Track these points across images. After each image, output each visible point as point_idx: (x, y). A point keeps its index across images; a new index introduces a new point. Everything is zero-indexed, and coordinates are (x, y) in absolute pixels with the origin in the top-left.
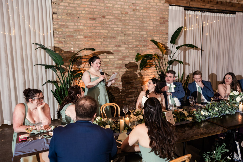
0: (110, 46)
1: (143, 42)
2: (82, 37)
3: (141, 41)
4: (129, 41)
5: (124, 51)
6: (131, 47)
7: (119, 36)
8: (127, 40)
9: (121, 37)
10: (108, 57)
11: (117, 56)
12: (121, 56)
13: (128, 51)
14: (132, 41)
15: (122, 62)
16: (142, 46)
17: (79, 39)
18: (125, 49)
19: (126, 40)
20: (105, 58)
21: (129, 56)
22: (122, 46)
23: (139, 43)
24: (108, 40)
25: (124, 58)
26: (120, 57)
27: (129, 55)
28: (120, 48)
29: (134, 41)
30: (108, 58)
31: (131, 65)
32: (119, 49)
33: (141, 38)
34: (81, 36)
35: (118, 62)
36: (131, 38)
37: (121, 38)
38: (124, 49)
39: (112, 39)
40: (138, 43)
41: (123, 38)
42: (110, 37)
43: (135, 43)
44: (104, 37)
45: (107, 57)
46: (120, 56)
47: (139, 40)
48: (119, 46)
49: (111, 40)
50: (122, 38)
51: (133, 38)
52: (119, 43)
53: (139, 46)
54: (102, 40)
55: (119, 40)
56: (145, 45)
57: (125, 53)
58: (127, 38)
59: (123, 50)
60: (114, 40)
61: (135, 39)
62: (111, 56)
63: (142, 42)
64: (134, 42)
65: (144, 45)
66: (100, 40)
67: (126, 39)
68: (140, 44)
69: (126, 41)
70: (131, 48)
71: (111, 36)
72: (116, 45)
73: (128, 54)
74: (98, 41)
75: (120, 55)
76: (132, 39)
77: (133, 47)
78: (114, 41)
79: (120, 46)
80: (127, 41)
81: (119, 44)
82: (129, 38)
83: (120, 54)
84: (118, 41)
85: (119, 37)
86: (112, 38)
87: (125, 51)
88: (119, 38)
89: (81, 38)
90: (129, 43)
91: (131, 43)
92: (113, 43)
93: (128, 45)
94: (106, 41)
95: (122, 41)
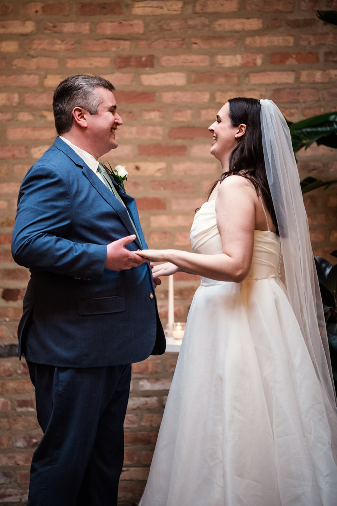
0: (84, 63)
1: (327, 34)
3: (308, 23)
4: (218, 29)
5: (178, 93)
6: (233, 69)
8: (197, 21)
9: (155, 3)
11: (132, 126)
12: (160, 130)
13: (205, 97)
14: (237, 24)
15: (162, 165)
16: (318, 60)
18: (189, 81)
19: (191, 23)
22: (165, 60)
23: (291, 40)
24: (69, 27)
25: (179, 142)
26: (148, 136)
28: (151, 80)
29: (254, 24)
32: (140, 83)
33: (305, 5)
35: (137, 168)
36: (231, 5)
37: (159, 12)
38: (179, 79)
39: (95, 18)
40: (281, 39)
41: (175, 7)
42: (83, 6)
43: (265, 41)
44: (39, 6)
46: (150, 128)
47: (291, 17)
48: (144, 65)
49: (86, 28)
50: (165, 11)
51: (242, 5)
52: (142, 44)
53: (291, 62)
54: (29, 27)
55: (146, 25)
57: (187, 106)
58: (198, 8)
59: (173, 88)
60: (108, 27)
61: (259, 14)
63: (315, 34)
64: (252, 33)
65: (328, 54)
66: (16, 27)
67: (196, 13)
68: (296, 43)
69: (194, 27)
72: (126, 54)
73: (212, 114)
74: (1, 30)
75: (152, 123)
76: (241, 13)
77: (243, 66)
78: (108, 32)
79: (150, 63)
80: (204, 25)
81: (142, 50)
82: (212, 6)
83: (154, 115)
84: (138, 27)
85: (141, 4)
86: (93, 13)
87: (185, 97)
88: (139, 8)
90: (215, 44)
91: (229, 43)
92: (101, 41)
93: (212, 55)
94: (56, 32)
95: (165, 27)
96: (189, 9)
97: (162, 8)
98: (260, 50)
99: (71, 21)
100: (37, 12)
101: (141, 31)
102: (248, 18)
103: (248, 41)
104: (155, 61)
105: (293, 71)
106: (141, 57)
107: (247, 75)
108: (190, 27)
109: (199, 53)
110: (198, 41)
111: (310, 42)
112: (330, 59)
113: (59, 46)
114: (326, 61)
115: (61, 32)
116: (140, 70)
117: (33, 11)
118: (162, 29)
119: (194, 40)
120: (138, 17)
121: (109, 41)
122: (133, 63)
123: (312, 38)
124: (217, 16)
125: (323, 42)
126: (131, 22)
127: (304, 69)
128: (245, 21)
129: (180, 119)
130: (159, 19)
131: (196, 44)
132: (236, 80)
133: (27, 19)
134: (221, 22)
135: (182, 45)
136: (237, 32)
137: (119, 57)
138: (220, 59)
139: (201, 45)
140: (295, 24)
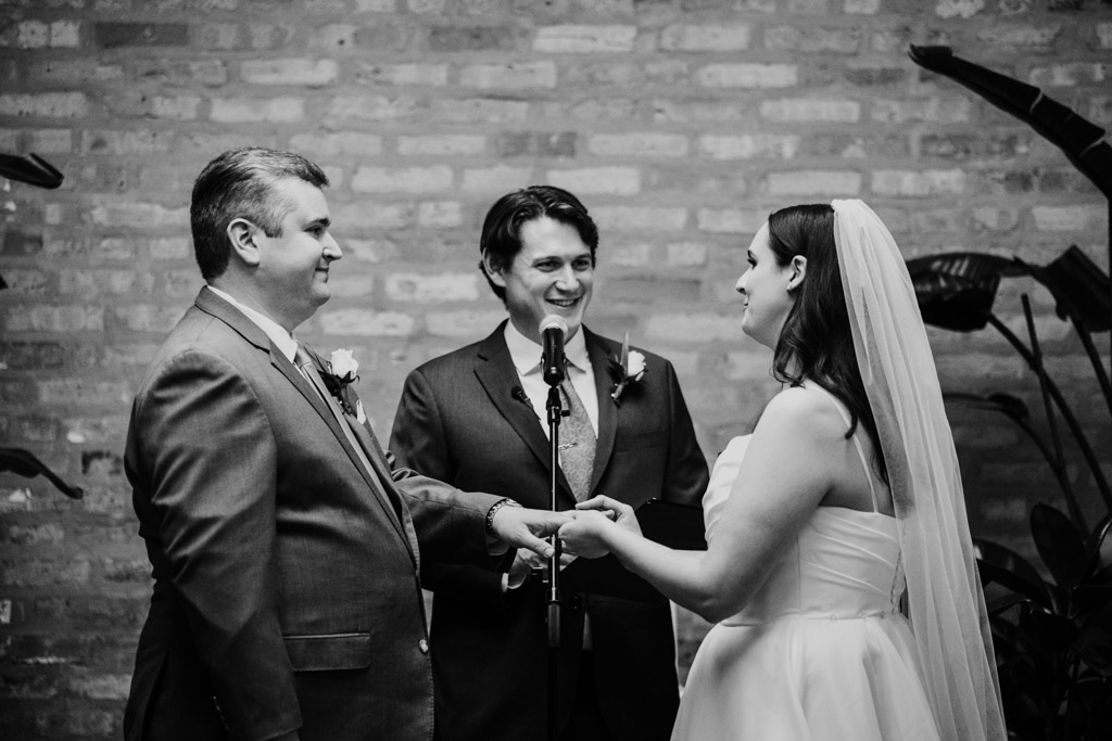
0: (433, 145)
1: (926, 99)
2: (67, 34)
3: (888, 77)
4: (707, 81)
5: (623, 210)
6: (735, 164)
7: (555, 22)
8: (665, 67)
9: (580, 30)
10: (392, 286)
13: (678, 219)
14: (747, 75)
16: (907, 149)
17: (27, 57)
18: (645, 186)
19: (653, 69)
20: (359, 303)
21: (705, 276)
22: (599, 143)
23: (854, 108)
24: (405, 74)
25: (623, 308)
27: (703, 266)
28: (567, 181)
29: (781, 75)
30: (401, 307)
31: (731, 397)
33: (883, 42)
34: (57, 26)
36: (734, 37)
37: (587, 46)
38: (625, 181)
39: (458, 57)
40: (834, 108)
41: (621, 37)
42: (436, 32)
43: (801, 110)
44: (346, 31)
45: (379, 284)
47: (854, 65)
48: (556, 152)
49: (439, 75)
50: (600, 46)
51: (757, 37)
52: (552, 109)
53: (854, 152)
54: (326, 71)
55: (561, 73)
56: (950, 138)
57: (641, 236)
58: (667, 42)
59: (613, 200)
60: (485, 72)
61: (794, 56)
62: (439, 273)
63: (902, 99)
64: (777, 94)
65: (929, 139)
66: (299, 71)
67: (661, 50)
68: (865, 116)
69: (658, 78)
70: (724, 171)
71: (444, 22)
72: (518, 128)
73: (690, 254)
74: (269, 79)
76: (754, 52)
77: (756, 158)
78: (485, 84)
79: (568, 146)
80: (679, 76)
81: (553, 121)
82: (696, 37)
84: (545, 76)
85: (552, 30)
86: (453, 47)
87: (638, 218)
88: (549, 39)
89: (63, 53)
90: (702, 113)
91: (729, 112)
92: (468, 103)
93: (693, 133)
94: (378, 83)
95: (600, 76)
96: (649, 43)
97: (594, 39)
98: (790, 128)
99: (410, 61)
100: (342, 42)
101: (551, 82)
102: (768, 63)
103: (767, 108)
104: (578, 144)
105: (857, 170)
106: (548, 136)
107: (764, 177)
108: (649, 78)
109: (667, 128)
110: (666, 105)
111: (891, 116)
112: (933, 148)
113: (385, 111)
114: (924, 153)
115: (388, 83)
116: (548, 161)
117: (334, 40)
118: (592, 79)
119: (657, 104)
120: (544, 56)
121: (484, 103)
122: (533, 146)
123: (895, 106)
124: (705, 56)
125: (918, 115)
126: (530, 66)
127: (879, 167)
128: (762, 69)
129: (625, 261)
130: (587, 61)
131: (660, 111)
132: (740, 185)
133: (321, 54)
134: (712, 68)
135: (633, 113)
136: (744, 90)
137: (506, 134)
138: (708, 142)
139: (672, 113)
140: (863, 79)
